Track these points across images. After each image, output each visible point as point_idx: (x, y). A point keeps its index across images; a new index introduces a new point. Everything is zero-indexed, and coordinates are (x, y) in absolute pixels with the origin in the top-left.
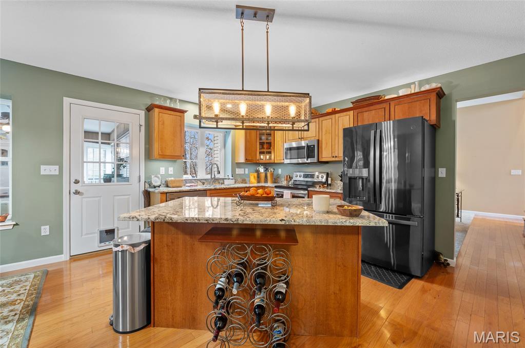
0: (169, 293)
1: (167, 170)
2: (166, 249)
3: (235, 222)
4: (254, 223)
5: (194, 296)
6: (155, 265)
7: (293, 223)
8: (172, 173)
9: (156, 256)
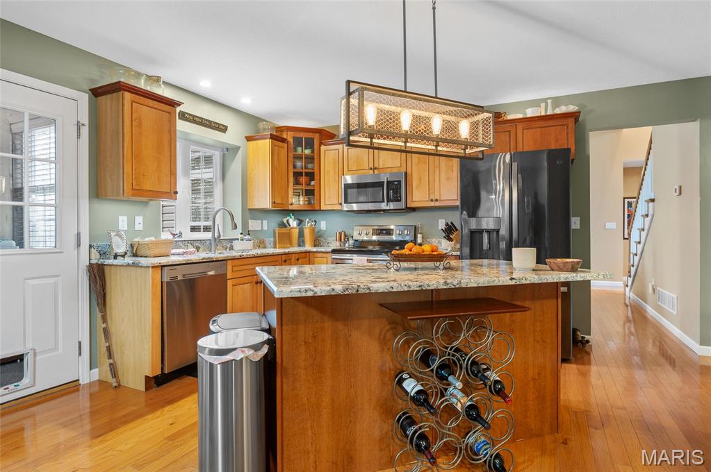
0: (309, 424)
1: (131, 223)
2: (302, 349)
3: (457, 286)
4: (480, 285)
5: (350, 422)
6: (285, 380)
7: (524, 282)
8: (141, 229)
9: (284, 364)
